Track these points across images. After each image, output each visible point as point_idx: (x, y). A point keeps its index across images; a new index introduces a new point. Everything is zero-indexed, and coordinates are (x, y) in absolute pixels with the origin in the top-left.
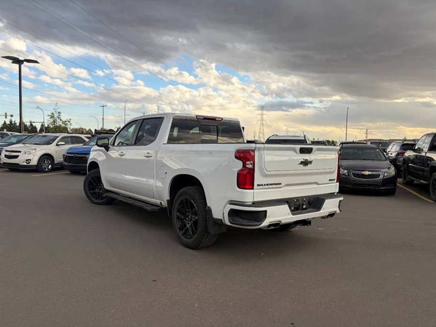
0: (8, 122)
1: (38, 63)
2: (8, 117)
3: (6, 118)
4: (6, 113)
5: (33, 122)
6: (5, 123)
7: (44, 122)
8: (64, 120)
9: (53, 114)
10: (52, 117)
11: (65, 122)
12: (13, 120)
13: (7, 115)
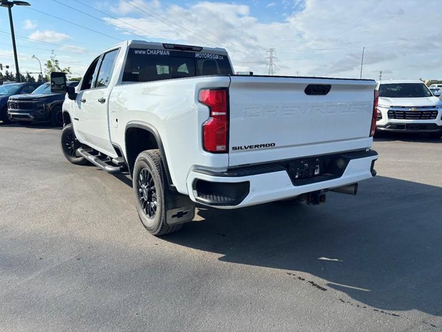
0: (4, 74)
1: (30, 5)
2: (3, 68)
3: (1, 69)
4: (1, 64)
5: (30, 73)
6: (1, 75)
7: (41, 73)
8: (62, 68)
9: (49, 62)
10: (50, 65)
11: (64, 71)
12: (9, 71)
13: (3, 66)
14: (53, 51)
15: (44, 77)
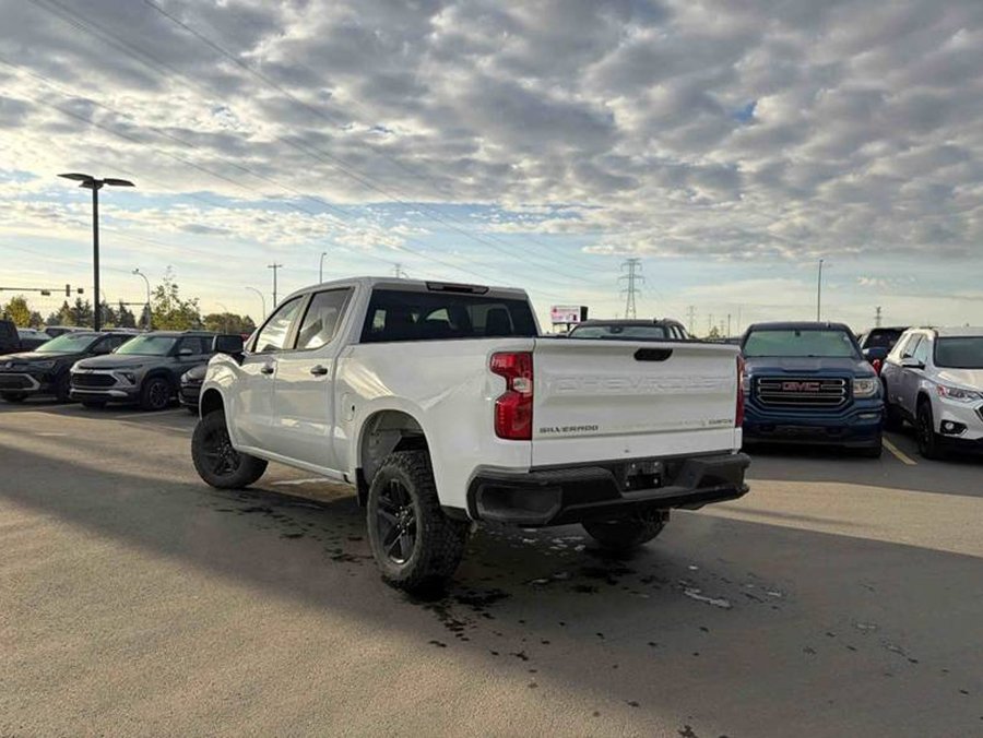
0: (72, 305)
1: (134, 186)
2: (71, 293)
3: (68, 295)
4: (68, 286)
5: (127, 304)
6: (66, 306)
7: (148, 304)
8: (184, 301)
9: (161, 288)
10: (161, 295)
11: (187, 304)
12: (84, 298)
13: (71, 288)
14: (169, 267)
15: (153, 311)
